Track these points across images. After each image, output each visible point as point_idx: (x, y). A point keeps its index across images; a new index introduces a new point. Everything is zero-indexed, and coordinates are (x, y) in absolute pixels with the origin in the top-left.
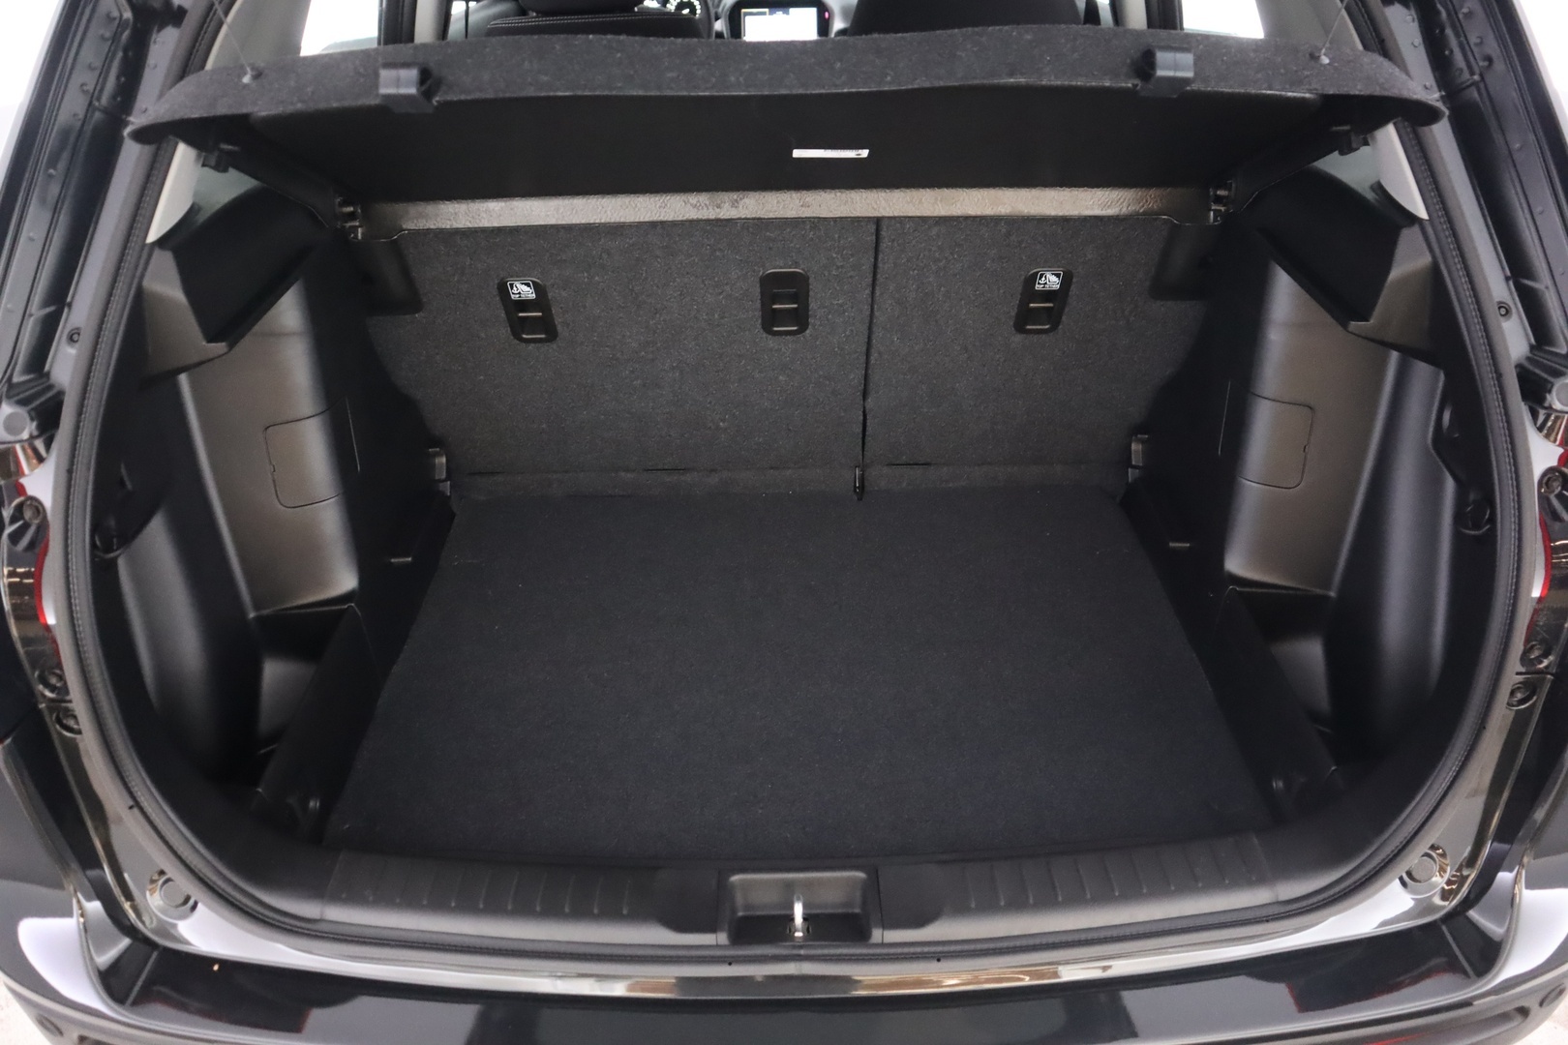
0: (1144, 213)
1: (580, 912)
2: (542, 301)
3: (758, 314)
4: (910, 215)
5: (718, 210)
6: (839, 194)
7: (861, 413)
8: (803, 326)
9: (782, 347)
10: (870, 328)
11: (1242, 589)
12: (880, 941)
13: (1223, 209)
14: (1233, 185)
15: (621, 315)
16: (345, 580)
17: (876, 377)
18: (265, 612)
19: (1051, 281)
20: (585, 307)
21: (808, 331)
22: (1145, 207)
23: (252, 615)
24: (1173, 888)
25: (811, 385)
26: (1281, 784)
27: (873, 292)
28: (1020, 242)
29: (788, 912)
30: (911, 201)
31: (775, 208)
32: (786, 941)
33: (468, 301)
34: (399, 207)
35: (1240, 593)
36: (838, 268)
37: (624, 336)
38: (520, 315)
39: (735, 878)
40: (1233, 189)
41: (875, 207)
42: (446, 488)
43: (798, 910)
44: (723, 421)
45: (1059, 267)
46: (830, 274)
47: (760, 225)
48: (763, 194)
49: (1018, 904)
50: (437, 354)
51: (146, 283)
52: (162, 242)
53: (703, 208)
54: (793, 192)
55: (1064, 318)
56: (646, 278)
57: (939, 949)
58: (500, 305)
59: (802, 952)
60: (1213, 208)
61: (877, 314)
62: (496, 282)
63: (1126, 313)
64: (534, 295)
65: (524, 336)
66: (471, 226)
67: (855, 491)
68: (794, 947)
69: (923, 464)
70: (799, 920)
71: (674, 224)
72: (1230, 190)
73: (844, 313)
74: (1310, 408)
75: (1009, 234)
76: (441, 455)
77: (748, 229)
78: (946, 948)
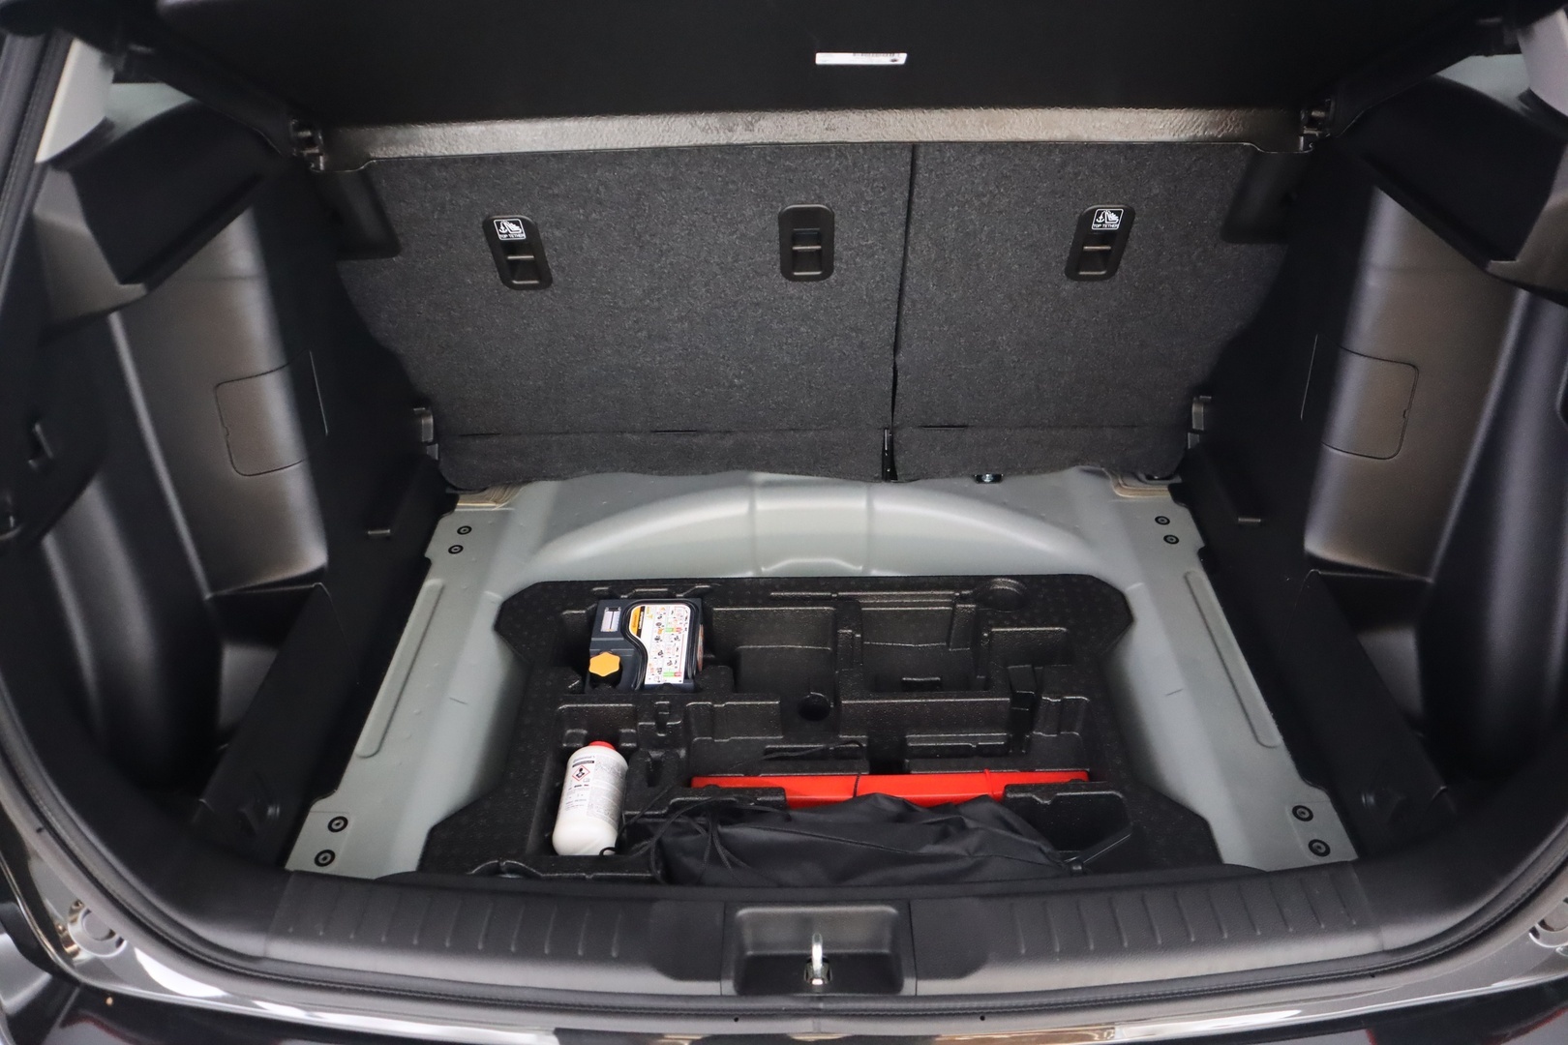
0: (1223, 139)
1: (563, 954)
2: (532, 243)
3: (777, 256)
4: (951, 140)
5: (730, 134)
6: (869, 115)
7: (891, 369)
8: (828, 271)
9: (802, 294)
10: (903, 273)
11: (1325, 573)
12: (913, 993)
13: (1317, 133)
14: (1333, 105)
15: (622, 258)
16: (314, 556)
17: (907, 329)
18: (225, 592)
19: (1111, 220)
20: (581, 248)
21: (832, 277)
22: (1225, 131)
23: (208, 596)
24: (1259, 933)
25: (835, 338)
26: (1372, 800)
27: (907, 232)
28: (1076, 175)
29: (804, 952)
30: (953, 124)
31: (796, 132)
32: (802, 991)
33: (450, 242)
34: (365, 132)
35: (1323, 577)
36: (867, 202)
37: (626, 282)
38: (510, 258)
39: (743, 912)
40: (1332, 110)
41: (911, 129)
42: (434, 451)
43: (817, 952)
44: (739, 377)
45: (1119, 204)
46: (857, 210)
47: (778, 151)
48: (783, 115)
49: (1076, 951)
50: (420, 302)
51: (37, 210)
52: (58, 162)
53: (712, 132)
54: (816, 112)
55: (1122, 263)
56: (650, 215)
57: (983, 1004)
58: (486, 246)
59: (821, 1005)
60: (1305, 132)
61: (911, 257)
62: (481, 220)
63: (1194, 257)
64: (524, 235)
65: (515, 282)
66: (447, 153)
67: (883, 454)
68: (812, 999)
69: (959, 426)
70: (817, 964)
71: (680, 151)
72: (1327, 110)
73: (873, 255)
74: (1414, 366)
75: (1064, 165)
76: (428, 415)
77: (764, 158)
78: (991, 1003)
